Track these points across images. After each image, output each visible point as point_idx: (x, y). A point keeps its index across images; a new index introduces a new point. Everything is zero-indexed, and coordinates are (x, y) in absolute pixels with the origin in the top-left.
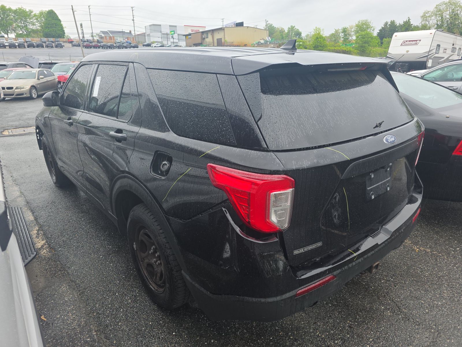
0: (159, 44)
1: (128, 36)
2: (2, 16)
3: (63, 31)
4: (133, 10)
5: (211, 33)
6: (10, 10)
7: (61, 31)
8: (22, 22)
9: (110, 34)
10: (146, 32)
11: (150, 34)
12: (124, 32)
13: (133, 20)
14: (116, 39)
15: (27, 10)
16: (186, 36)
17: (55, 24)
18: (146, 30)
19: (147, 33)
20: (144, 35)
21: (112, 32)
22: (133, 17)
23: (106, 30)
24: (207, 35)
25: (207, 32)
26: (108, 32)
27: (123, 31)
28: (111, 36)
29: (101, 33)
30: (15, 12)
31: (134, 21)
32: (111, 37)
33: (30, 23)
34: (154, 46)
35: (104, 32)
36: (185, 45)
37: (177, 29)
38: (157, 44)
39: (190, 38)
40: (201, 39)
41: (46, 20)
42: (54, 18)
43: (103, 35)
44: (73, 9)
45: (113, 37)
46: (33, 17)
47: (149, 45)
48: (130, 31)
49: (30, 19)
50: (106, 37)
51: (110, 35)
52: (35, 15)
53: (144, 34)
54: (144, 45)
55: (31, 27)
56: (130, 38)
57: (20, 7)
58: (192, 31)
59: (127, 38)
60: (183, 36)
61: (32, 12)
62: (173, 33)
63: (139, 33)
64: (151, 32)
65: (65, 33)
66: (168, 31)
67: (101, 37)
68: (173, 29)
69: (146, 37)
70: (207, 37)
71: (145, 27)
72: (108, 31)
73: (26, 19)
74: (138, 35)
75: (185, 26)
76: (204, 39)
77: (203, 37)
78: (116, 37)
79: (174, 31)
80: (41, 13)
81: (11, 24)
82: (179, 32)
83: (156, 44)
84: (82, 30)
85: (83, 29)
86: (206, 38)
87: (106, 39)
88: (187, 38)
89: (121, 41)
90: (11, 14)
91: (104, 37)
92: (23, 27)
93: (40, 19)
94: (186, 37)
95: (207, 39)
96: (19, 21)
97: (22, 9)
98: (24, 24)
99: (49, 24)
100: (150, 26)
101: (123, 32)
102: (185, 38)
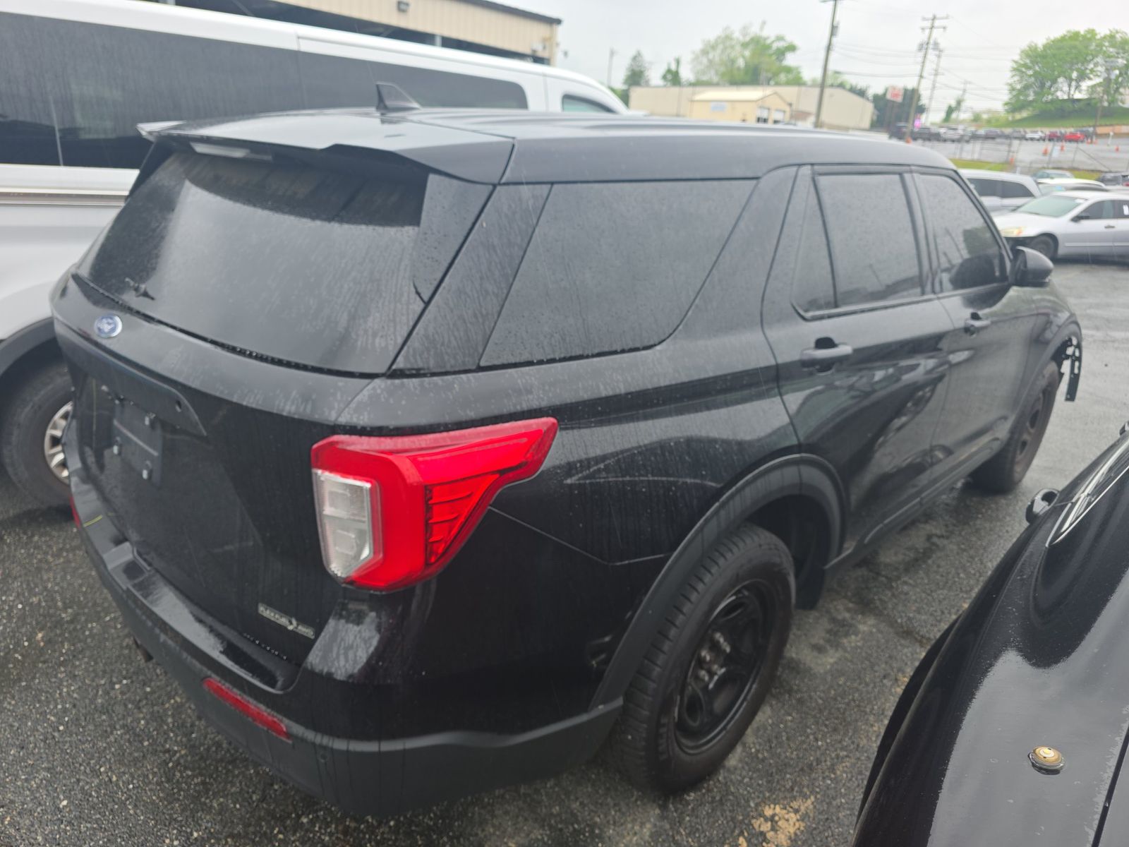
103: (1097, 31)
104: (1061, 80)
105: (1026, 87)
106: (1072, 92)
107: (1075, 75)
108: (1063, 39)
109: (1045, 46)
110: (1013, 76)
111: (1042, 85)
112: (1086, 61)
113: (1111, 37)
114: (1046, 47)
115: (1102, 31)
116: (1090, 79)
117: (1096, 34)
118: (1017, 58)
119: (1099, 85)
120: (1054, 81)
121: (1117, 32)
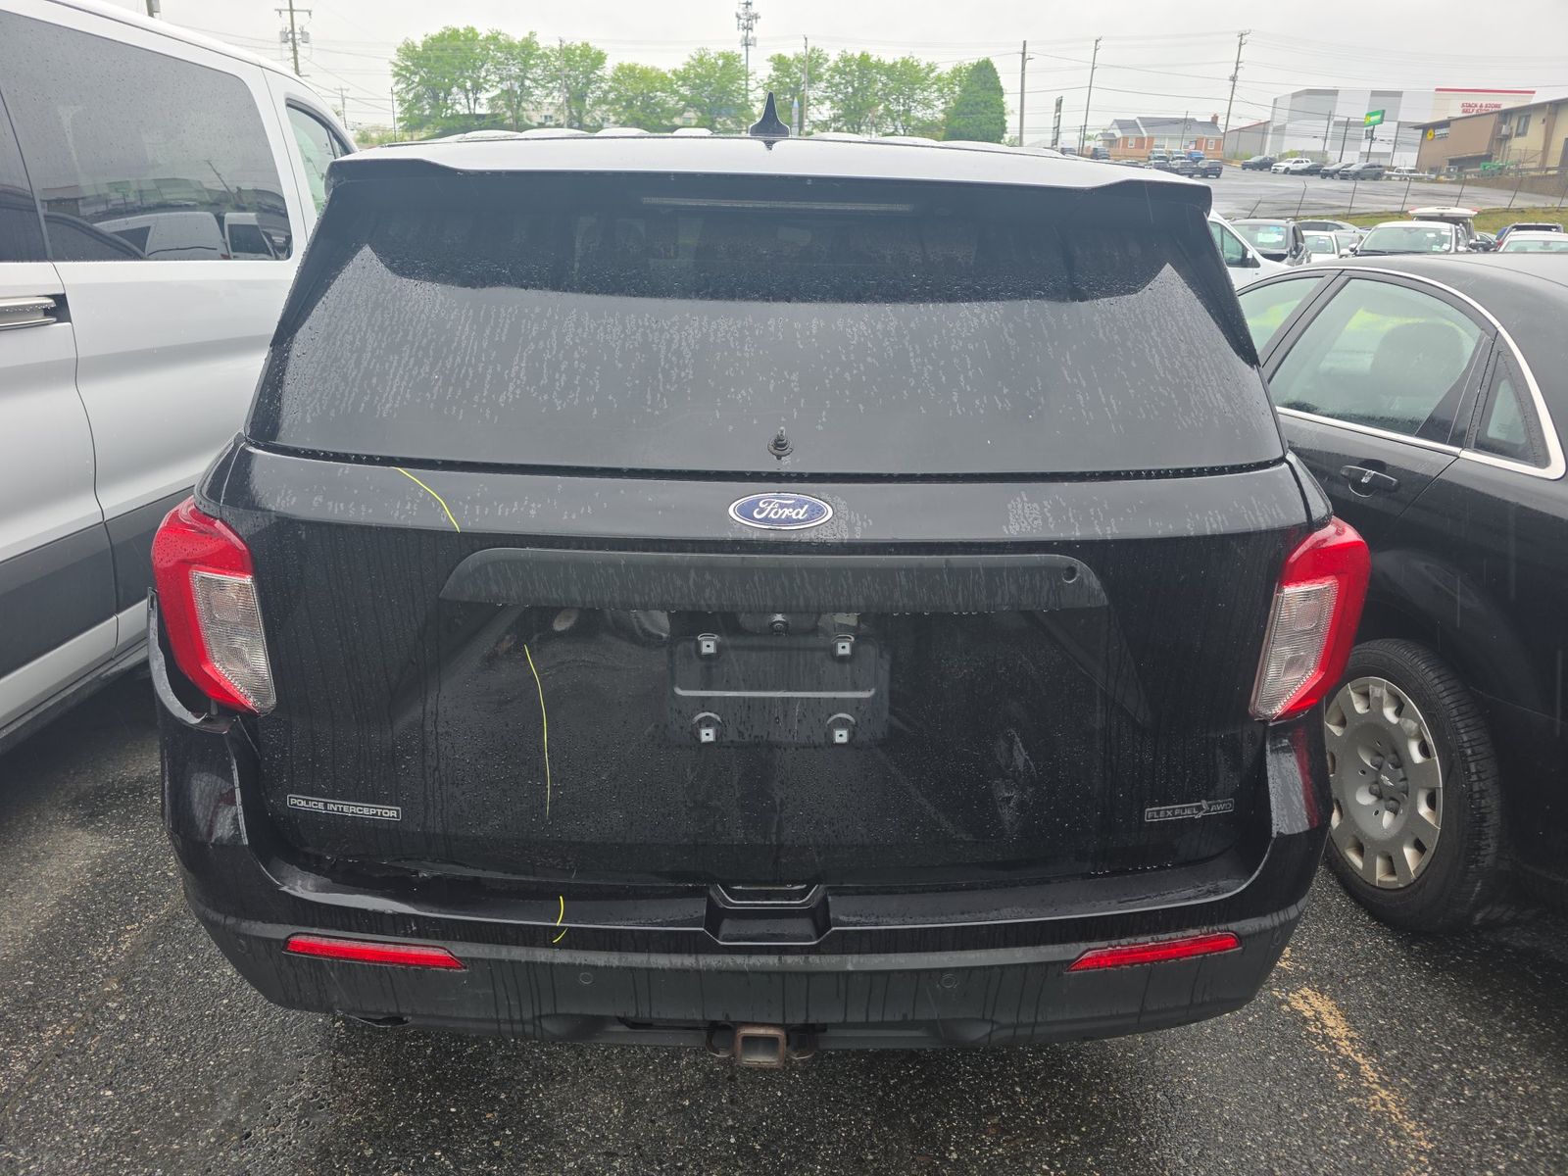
0: (1304, 160)
1: (1202, 135)
2: (856, 85)
3: (1003, 122)
4: (1243, 41)
5: (1544, 115)
6: (879, 65)
7: (996, 124)
8: (901, 101)
9: (1142, 129)
10: (1273, 117)
11: (1288, 126)
12: (1193, 120)
13: (1234, 79)
14: (1157, 147)
15: (923, 65)
16: (1425, 128)
17: (985, 103)
18: (1273, 113)
19: (1275, 124)
20: (1261, 129)
21: (1151, 123)
22: (1237, 69)
23: (1132, 117)
24: (1522, 124)
25: (1525, 113)
26: (1138, 121)
27: (1188, 117)
28: (1145, 135)
29: (1115, 126)
30: (890, 70)
31: (1237, 83)
32: (1143, 139)
33: (919, 103)
34: (1283, 169)
35: (1122, 125)
36: (1415, 163)
37: (1402, 105)
38: (1297, 162)
39: (1444, 137)
40: (1492, 139)
41: (964, 91)
42: (988, 85)
43: (1118, 134)
44: (1024, 54)
45: (1151, 139)
46: (933, 84)
47: (1265, 165)
48: (1215, 118)
49: (923, 90)
50: (1126, 139)
51: (1141, 133)
52: (939, 79)
53: (1262, 126)
54: (1245, 167)
55: (920, 115)
56: (1207, 140)
57: (907, 57)
58: (1464, 111)
59: (1198, 143)
60: (1412, 131)
61: (933, 71)
62: (1377, 118)
63: (1245, 124)
64: (1291, 119)
65: (1008, 130)
66: (1359, 113)
67: (1110, 141)
68: (1383, 103)
69: (1269, 137)
70: (1520, 131)
71: (1275, 100)
72: (1139, 118)
73: (912, 90)
74: (1240, 130)
75: (1437, 90)
76: (1508, 137)
77: (1505, 130)
78: (1158, 137)
79: (1384, 111)
80: (957, 71)
81: (871, 106)
82: (1405, 116)
83: (1294, 160)
84: (1057, 119)
85: (1059, 116)
86: (1518, 135)
87: (1125, 146)
88: (1430, 137)
89: (1171, 152)
90: (878, 76)
91: (1119, 139)
92: (899, 115)
93: (950, 89)
94: (1424, 135)
95: (1520, 139)
96: (894, 97)
97: (911, 60)
98: (903, 106)
99: (967, 106)
100: (1295, 95)
101: (1187, 123)
102: (1420, 136)
103: (478, 31)
104: (455, 90)
105: (418, 98)
106: (472, 106)
107: (469, 85)
108: (442, 37)
109: (425, 44)
110: (397, 83)
111: (436, 97)
112: (476, 69)
113: (494, 39)
114: (427, 47)
115: (483, 32)
116: (487, 91)
117: (477, 35)
118: (395, 58)
119: (498, 97)
120: (448, 93)
121: (499, 34)
